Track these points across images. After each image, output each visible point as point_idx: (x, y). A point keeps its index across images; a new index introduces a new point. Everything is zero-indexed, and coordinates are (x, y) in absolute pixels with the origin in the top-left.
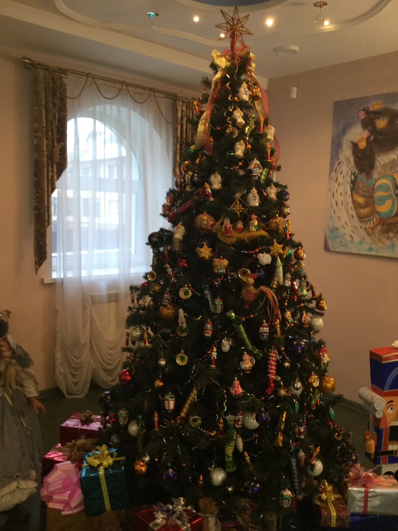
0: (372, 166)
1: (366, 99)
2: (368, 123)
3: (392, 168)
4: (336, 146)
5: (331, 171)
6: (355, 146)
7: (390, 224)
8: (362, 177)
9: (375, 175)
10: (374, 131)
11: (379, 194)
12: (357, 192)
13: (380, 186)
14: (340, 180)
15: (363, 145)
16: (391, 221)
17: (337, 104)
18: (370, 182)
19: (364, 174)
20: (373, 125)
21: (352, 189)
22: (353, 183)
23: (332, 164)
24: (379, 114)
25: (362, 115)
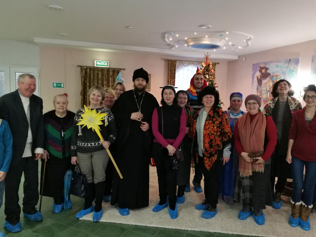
0: (261, 84)
1: (260, 64)
2: (260, 71)
3: (266, 84)
4: (253, 77)
5: (252, 85)
6: (258, 77)
7: (265, 101)
8: (259, 87)
9: (262, 87)
10: (262, 73)
11: (263, 92)
12: (258, 92)
13: (263, 90)
14: (254, 88)
15: (259, 77)
16: (266, 100)
17: (253, 65)
18: (261, 88)
19: (260, 86)
20: (262, 71)
21: (257, 91)
22: (257, 88)
23: (252, 83)
24: (263, 68)
25: (259, 69)
